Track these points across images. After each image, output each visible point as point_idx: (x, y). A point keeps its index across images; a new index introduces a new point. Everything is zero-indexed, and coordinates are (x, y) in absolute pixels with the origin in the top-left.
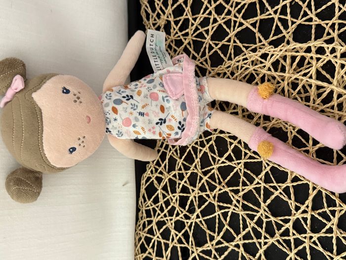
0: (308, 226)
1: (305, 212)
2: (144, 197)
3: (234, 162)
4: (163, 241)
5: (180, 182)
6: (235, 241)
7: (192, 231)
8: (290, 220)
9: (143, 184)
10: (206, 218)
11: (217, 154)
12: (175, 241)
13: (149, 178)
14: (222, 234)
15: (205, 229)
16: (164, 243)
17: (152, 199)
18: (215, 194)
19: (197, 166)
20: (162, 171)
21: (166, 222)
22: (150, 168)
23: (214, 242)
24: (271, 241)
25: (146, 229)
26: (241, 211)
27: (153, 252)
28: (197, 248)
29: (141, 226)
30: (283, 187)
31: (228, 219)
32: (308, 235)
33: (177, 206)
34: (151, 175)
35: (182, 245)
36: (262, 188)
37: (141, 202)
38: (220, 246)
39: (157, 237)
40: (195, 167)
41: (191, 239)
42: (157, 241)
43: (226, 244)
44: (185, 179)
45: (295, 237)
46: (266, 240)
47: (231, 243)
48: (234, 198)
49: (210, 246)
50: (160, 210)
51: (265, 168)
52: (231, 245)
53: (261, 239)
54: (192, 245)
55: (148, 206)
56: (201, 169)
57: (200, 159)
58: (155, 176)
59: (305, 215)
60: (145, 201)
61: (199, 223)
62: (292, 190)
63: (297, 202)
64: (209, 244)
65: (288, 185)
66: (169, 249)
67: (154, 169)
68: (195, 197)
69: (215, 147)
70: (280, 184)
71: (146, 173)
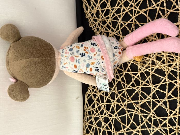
0: (177, 122)
1: (175, 114)
2: (87, 104)
3: (135, 87)
4: (98, 128)
5: (106, 97)
6: (137, 129)
7: (113, 123)
8: (167, 119)
9: (86, 98)
10: (120, 116)
11: (126, 83)
12: (105, 128)
13: (89, 95)
14: (129, 125)
15: (120, 122)
16: (99, 129)
17: (91, 106)
18: (125, 104)
19: (115, 89)
20: (96, 91)
21: (99, 117)
22: (90, 89)
23: (125, 129)
24: (156, 129)
25: (89, 121)
26: (140, 113)
27: (93, 133)
28: (117, 132)
29: (86, 120)
30: (163, 101)
31: (133, 117)
32: (177, 127)
33: (105, 109)
34: (90, 93)
35: (108, 130)
36: (151, 101)
37: (86, 107)
38: (129, 131)
39: (95, 126)
40: (114, 89)
41: (113, 127)
42: (95, 128)
43: (131, 130)
44: (109, 95)
45: (169, 128)
46: (154, 129)
47: (135, 130)
48: (136, 106)
49: (123, 131)
50: (96, 111)
51: (153, 91)
52: (135, 131)
53: (151, 128)
54: (114, 130)
55: (89, 109)
56: (117, 90)
57: (117, 85)
58: (93, 93)
59: (175, 116)
60: (88, 106)
61: (117, 119)
62: (168, 103)
63: (171, 109)
64: (123, 130)
65: (166, 100)
66: (101, 132)
67: (92, 90)
68: (114, 105)
69: (125, 79)
70: (161, 100)
71: (88, 92)
